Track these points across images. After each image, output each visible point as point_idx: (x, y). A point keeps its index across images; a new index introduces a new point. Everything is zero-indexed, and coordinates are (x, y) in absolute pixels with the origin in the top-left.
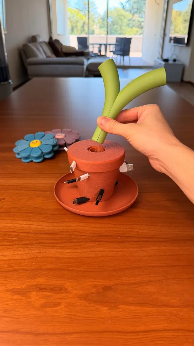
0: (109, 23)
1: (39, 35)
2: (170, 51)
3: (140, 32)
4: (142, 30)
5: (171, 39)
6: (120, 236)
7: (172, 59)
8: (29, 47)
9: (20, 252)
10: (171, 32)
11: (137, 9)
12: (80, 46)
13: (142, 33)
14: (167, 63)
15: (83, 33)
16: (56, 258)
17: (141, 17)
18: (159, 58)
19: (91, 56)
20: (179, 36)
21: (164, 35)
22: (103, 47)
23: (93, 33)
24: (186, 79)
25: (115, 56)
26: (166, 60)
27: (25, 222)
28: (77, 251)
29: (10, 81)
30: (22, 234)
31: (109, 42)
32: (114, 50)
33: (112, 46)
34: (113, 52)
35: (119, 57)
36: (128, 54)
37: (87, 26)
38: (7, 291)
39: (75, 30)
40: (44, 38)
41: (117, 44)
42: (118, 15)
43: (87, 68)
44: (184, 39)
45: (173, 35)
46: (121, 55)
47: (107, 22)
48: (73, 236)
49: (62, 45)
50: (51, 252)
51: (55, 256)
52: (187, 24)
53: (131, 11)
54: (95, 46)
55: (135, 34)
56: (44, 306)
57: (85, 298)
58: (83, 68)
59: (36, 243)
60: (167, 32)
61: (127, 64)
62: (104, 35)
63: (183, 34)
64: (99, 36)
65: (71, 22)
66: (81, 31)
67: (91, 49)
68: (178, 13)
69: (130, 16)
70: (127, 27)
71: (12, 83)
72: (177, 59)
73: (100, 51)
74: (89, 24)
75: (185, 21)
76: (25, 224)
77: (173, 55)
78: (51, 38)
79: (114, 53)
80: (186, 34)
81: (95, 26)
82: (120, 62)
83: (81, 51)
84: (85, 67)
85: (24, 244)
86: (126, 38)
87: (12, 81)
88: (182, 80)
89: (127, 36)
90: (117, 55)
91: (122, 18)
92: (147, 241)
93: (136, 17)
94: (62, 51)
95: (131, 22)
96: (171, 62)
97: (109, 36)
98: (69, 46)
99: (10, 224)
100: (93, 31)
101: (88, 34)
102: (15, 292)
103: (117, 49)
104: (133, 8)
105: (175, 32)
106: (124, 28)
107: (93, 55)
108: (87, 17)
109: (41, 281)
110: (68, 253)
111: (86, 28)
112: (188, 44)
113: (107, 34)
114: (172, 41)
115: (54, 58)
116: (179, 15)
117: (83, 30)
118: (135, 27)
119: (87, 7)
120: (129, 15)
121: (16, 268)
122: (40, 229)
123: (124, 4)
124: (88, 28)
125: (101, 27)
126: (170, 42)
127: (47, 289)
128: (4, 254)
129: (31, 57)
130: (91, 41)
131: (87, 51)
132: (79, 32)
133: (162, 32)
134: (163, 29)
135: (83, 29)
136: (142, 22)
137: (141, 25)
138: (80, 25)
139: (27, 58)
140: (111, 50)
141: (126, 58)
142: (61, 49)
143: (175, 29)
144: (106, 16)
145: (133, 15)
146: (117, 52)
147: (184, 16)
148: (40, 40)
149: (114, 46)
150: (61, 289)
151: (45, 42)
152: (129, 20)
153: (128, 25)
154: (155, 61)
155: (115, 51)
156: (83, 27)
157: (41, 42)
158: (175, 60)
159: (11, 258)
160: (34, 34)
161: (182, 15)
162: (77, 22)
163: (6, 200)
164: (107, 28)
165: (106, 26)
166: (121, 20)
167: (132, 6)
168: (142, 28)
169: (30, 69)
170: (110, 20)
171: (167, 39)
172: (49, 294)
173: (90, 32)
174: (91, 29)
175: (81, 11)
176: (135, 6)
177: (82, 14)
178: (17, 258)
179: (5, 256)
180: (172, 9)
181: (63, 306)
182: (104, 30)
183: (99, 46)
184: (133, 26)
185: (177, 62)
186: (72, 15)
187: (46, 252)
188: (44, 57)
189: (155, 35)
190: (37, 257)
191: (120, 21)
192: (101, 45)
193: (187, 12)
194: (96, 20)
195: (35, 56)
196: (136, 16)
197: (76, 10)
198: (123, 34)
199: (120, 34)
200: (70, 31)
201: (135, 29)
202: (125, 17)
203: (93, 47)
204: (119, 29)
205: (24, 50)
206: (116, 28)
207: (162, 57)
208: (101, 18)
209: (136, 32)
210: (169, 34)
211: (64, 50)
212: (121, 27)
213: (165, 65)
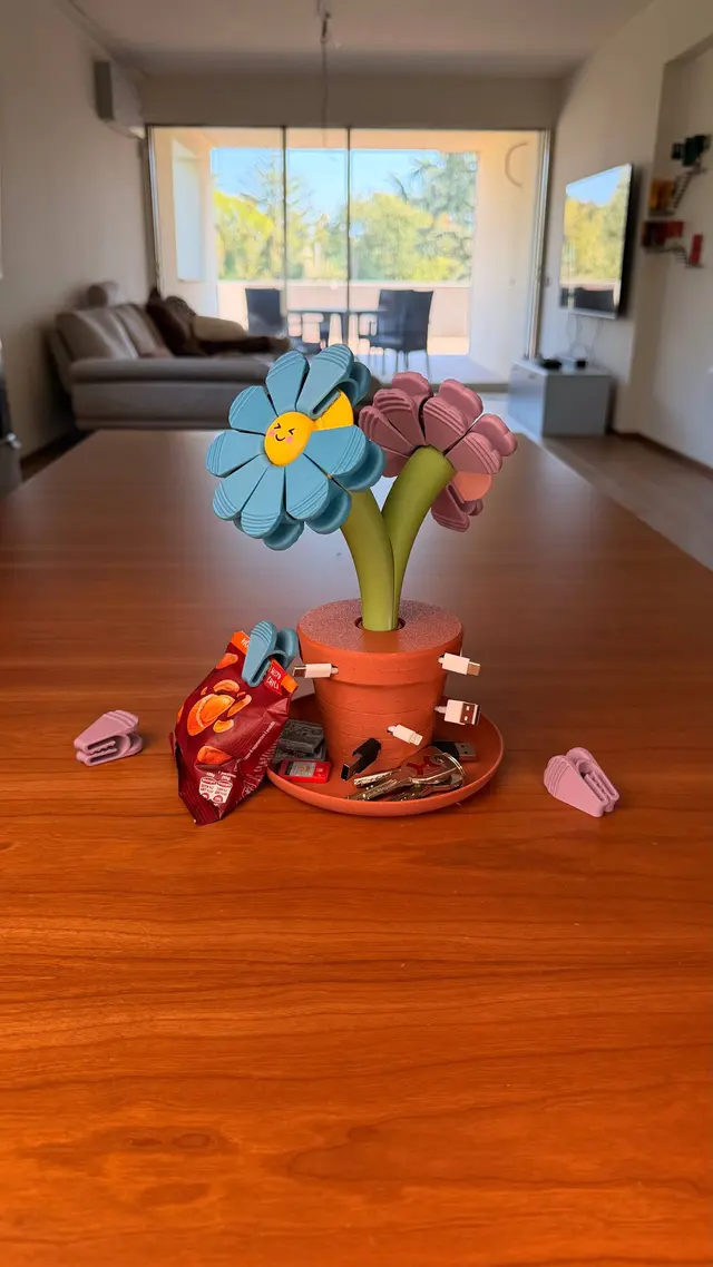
0: (355, 242)
1: (112, 284)
2: (566, 335)
3: (462, 270)
4: (468, 263)
5: (564, 295)
6: (404, 961)
7: (574, 361)
8: (80, 323)
9: (63, 1022)
10: (564, 269)
11: (450, 199)
12: (256, 318)
13: (468, 277)
14: (554, 373)
15: (266, 272)
16: (187, 1038)
17: (463, 224)
18: (526, 357)
20: (592, 284)
21: (543, 280)
22: (335, 324)
23: (299, 275)
24: (622, 425)
25: (379, 351)
26: (552, 365)
27: (77, 923)
28: (259, 1014)
29: (11, 437)
30: (68, 964)
31: (355, 307)
32: (374, 333)
33: (366, 319)
34: (369, 337)
35: (390, 353)
36: (423, 347)
37: (282, 250)
38: (24, 1154)
39: (239, 267)
40: (131, 291)
41: (383, 309)
42: (386, 217)
44: (609, 293)
45: (572, 283)
46: (397, 349)
47: (349, 239)
48: (244, 967)
49: (193, 314)
50: (171, 1021)
51: (185, 1033)
52: (618, 247)
53: (428, 205)
54: (306, 317)
55: (443, 280)
56: (151, 1198)
57: (289, 1166)
59: (120, 992)
60: (550, 271)
62: (337, 284)
63: (605, 275)
64: (321, 283)
65: (223, 239)
66: (260, 267)
67: (293, 329)
68: (585, 211)
69: (427, 221)
70: (416, 255)
71: (17, 445)
72: (588, 358)
73: (325, 335)
74: (285, 245)
75: (612, 234)
76: (78, 931)
77: (574, 346)
78: (154, 293)
79: (374, 341)
80: (614, 278)
81: (307, 252)
83: (258, 334)
85: (76, 997)
86: (412, 293)
87: (17, 439)
88: (609, 430)
89: (418, 285)
90: (385, 346)
91: (399, 224)
92: (493, 975)
93: (447, 223)
94: (192, 336)
95: (429, 239)
96: (568, 369)
97: (355, 285)
98: (216, 316)
99: (29, 931)
100: (300, 267)
101: (286, 276)
102: (51, 1156)
103: (382, 329)
104: (434, 193)
105: (581, 270)
106: (404, 256)
107: (301, 349)
108: (280, 223)
109: (141, 1116)
110: (229, 1021)
111: (276, 260)
112: (623, 310)
113: (349, 278)
114: (571, 301)
115: (166, 361)
116: (590, 215)
117: (267, 265)
118: (445, 254)
119: (279, 190)
120: (422, 218)
121: (53, 1077)
122: (133, 944)
123: (405, 182)
124: (285, 257)
125: (327, 255)
126: (563, 301)
127: (159, 1142)
128: (10, 1031)
129: (85, 355)
130: (291, 302)
131: (280, 335)
132: (253, 270)
133: (535, 273)
134: (538, 262)
135: (264, 260)
136: (466, 238)
137: (462, 247)
138: (254, 248)
139: (72, 357)
140: (364, 332)
141: (416, 357)
142: (191, 327)
143: (577, 260)
144: (345, 219)
145: (436, 214)
146: (383, 340)
147: (605, 218)
148: (117, 297)
149: (373, 319)
150: (208, 1139)
151: (135, 307)
152: (423, 232)
153: (418, 247)
154: (515, 368)
155: (378, 333)
156: (265, 253)
157: (121, 307)
158: (581, 364)
159: (33, 1042)
160: (96, 278)
161: (599, 217)
162: (245, 237)
163: (12, 848)
164: (349, 255)
165: (344, 253)
166: (396, 231)
167: (433, 188)
168: (467, 257)
169: (82, 396)
170: (357, 232)
171: (552, 295)
172: (165, 1158)
173: (292, 271)
174: (293, 261)
175: (256, 202)
176: (442, 187)
177: (261, 210)
178: (53, 1042)
179: (14, 1037)
180: (564, 197)
181: (213, 1197)
182: (337, 267)
183: (320, 318)
184: (437, 251)
185: (589, 371)
186: (227, 218)
187: (152, 1020)
188: (133, 355)
189: (512, 282)
190: (123, 1038)
191: (392, 236)
192: (327, 315)
193: (614, 208)
194: (311, 231)
195: (100, 350)
196: (447, 217)
197: (242, 200)
198: (404, 279)
199: (393, 277)
200: (221, 269)
201: (443, 261)
202: (406, 221)
203: (302, 323)
204: (388, 261)
205: (60, 333)
206: (379, 257)
207: (537, 353)
208: (326, 227)
209: (446, 272)
210: (559, 279)
211: (201, 333)
212: (395, 255)
213: (549, 379)
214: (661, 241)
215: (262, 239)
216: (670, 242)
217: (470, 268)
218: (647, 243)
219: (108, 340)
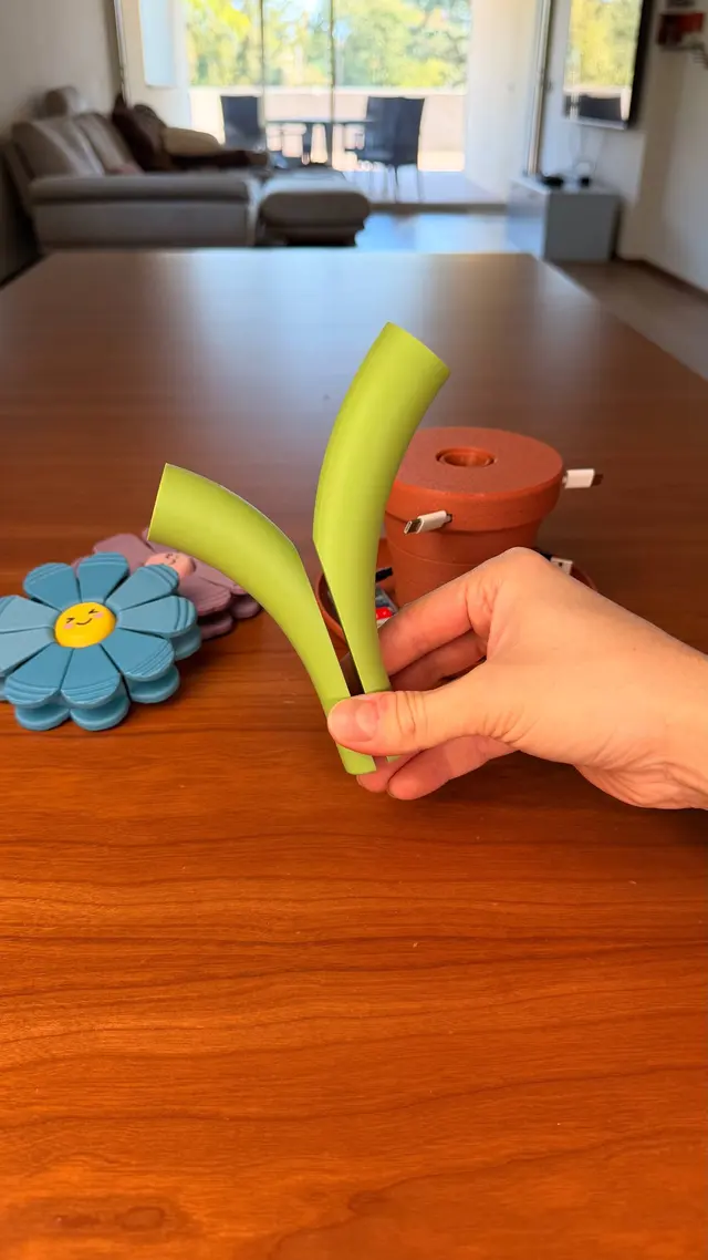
0: (340, 43)
1: (72, 89)
2: (568, 149)
3: (457, 76)
4: (463, 67)
5: (568, 104)
7: (576, 177)
8: (40, 136)
10: (570, 75)
12: (233, 131)
13: (463, 81)
14: (557, 192)
15: (244, 79)
17: (458, 21)
18: (526, 174)
19: (277, 168)
20: (599, 89)
21: (546, 85)
22: (319, 135)
24: (628, 249)
25: (366, 167)
26: (554, 182)
31: (340, 116)
32: (361, 145)
33: (352, 131)
34: (356, 150)
35: (379, 168)
36: (414, 161)
37: (258, 53)
39: (213, 70)
40: (94, 98)
41: (370, 120)
42: (373, 13)
43: (262, 214)
44: (615, 102)
45: (576, 89)
46: (386, 163)
47: (332, 39)
49: (162, 125)
52: (629, 49)
54: (289, 128)
55: (436, 85)
58: (246, 213)
60: (554, 75)
61: (409, 195)
62: (321, 91)
63: (612, 83)
64: (303, 91)
65: (196, 38)
66: (237, 73)
67: (273, 142)
68: (592, 7)
69: (417, 18)
70: (406, 59)
72: (592, 177)
73: (307, 149)
74: (262, 46)
75: (620, 34)
77: (579, 161)
78: (120, 100)
79: (362, 155)
80: (624, 84)
81: (286, 56)
82: (385, 190)
83: (235, 148)
84: (253, 209)
86: (402, 100)
88: (614, 256)
89: (407, 91)
90: (372, 161)
91: (387, 23)
93: (440, 20)
94: (163, 150)
95: (420, 38)
96: (571, 187)
97: (340, 91)
98: (189, 128)
100: (279, 72)
101: (262, 82)
103: (371, 141)
105: (585, 77)
106: (393, 61)
107: (282, 165)
108: (257, 19)
111: (254, 65)
112: (633, 121)
113: (334, 84)
114: (574, 111)
115: (136, 178)
116: (598, 11)
117: (244, 71)
118: (437, 57)
120: (412, 14)
124: (262, 59)
125: (309, 59)
126: (566, 112)
129: (46, 171)
130: (271, 111)
131: (259, 149)
132: (229, 76)
133: (538, 76)
134: (540, 63)
135: (241, 64)
136: (461, 38)
137: (455, 49)
138: (229, 51)
139: (32, 175)
140: (351, 145)
141: (406, 172)
142: (162, 138)
143: (582, 65)
144: (327, 18)
145: (428, 11)
146: (371, 153)
147: (614, 18)
148: (80, 105)
149: (359, 130)
151: (97, 116)
152: (414, 32)
153: (409, 49)
154: (515, 186)
155: (365, 147)
156: (241, 57)
157: (83, 116)
158: (585, 182)
160: (56, 82)
161: (606, 13)
162: (219, 38)
164: (333, 62)
165: (328, 56)
166: (383, 30)
168: (462, 60)
169: (46, 219)
170: (342, 33)
171: (556, 103)
173: (270, 76)
174: (272, 65)
177: (235, 7)
182: (320, 71)
183: (303, 129)
184: (429, 54)
185: (594, 189)
186: (199, 14)
187: (92, 1031)
188: (98, 171)
189: (511, 88)
191: (378, 36)
192: (309, 125)
194: (291, 32)
195: (62, 167)
196: (440, 13)
198: (393, 85)
199: (380, 84)
200: (195, 75)
201: (435, 65)
202: (396, 21)
203: (282, 134)
204: (375, 65)
205: (17, 147)
206: (367, 61)
207: (538, 170)
208: (308, 25)
209: (440, 78)
210: (563, 84)
211: (173, 147)
212: (382, 59)
213: (551, 198)
214: (677, 38)
215: (237, 40)
216: (688, 39)
217: (465, 74)
218: (662, 40)
219: (71, 156)
